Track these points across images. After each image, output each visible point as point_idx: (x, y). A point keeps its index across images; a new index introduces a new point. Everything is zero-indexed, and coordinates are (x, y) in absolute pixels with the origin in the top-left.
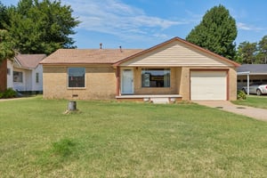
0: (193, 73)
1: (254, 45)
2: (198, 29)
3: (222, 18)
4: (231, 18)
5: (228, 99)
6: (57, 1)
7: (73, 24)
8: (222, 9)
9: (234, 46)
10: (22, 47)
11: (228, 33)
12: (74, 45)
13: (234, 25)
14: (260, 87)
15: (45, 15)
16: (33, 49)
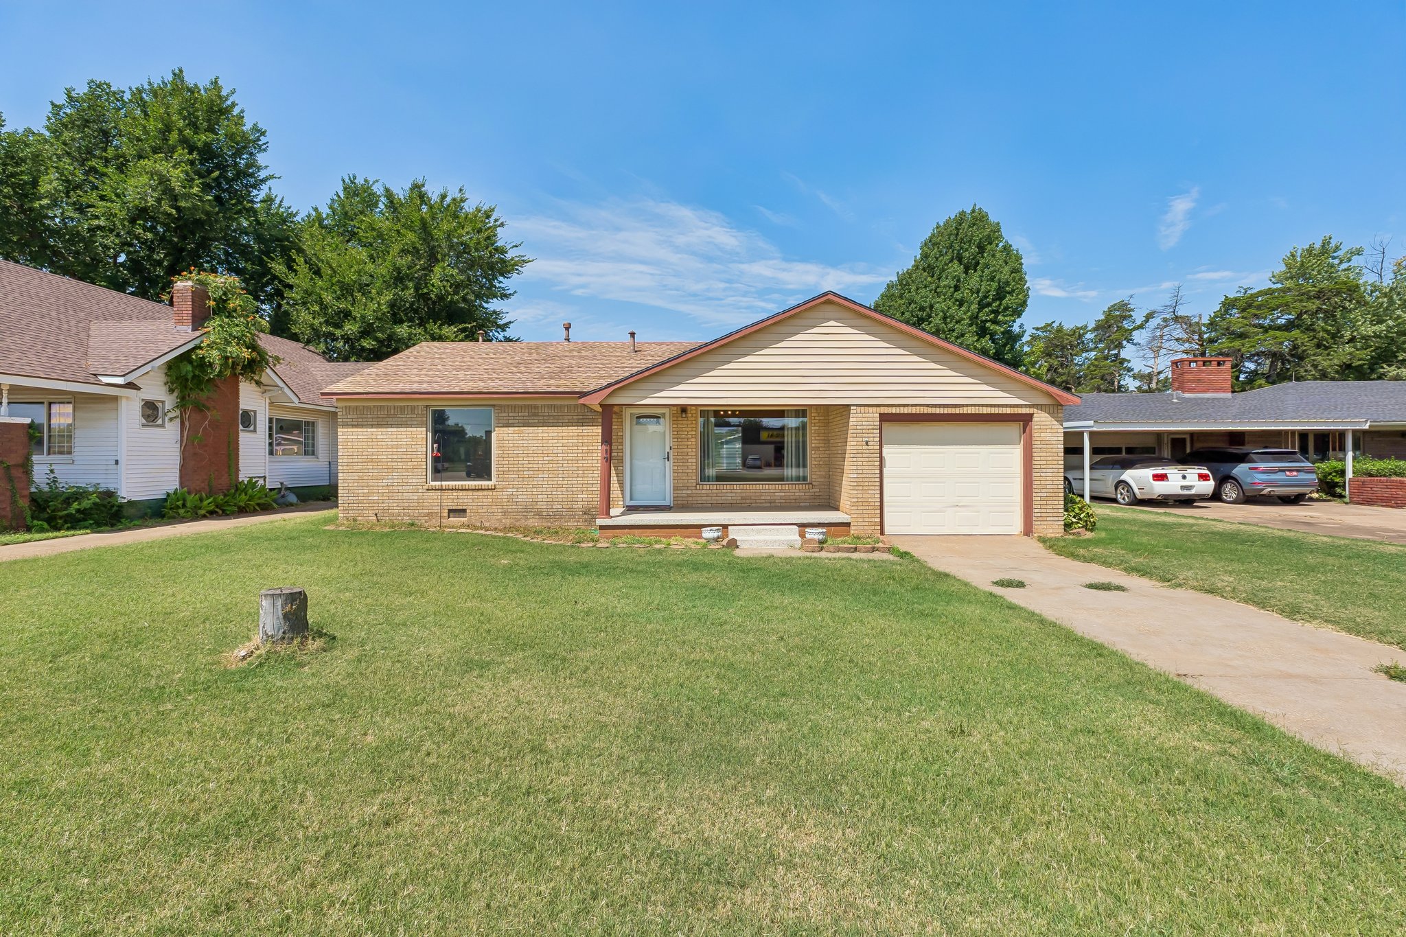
0: (891, 429)
1: (1078, 333)
2: (905, 282)
3: (981, 249)
4: (1007, 249)
5: (1028, 530)
6: (453, 193)
7: (506, 268)
8: (979, 218)
9: (1019, 336)
10: (331, 337)
11: (1000, 295)
12: (508, 333)
13: (1017, 270)
14: (1129, 475)
15: (411, 237)
16: (367, 343)
